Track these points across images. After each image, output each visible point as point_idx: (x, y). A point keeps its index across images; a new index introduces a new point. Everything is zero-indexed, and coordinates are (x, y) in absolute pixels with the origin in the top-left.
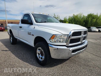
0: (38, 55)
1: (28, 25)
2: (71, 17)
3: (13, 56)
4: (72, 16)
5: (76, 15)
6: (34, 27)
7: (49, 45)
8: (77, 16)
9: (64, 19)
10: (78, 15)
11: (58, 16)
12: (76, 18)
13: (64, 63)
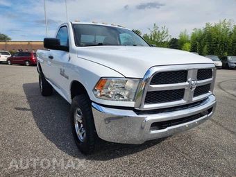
0: (77, 126)
1: (62, 52)
2: (200, 32)
3: (32, 122)
4: (202, 29)
5: (213, 25)
6: (70, 58)
7: (93, 104)
8: (215, 29)
9: (181, 36)
10: (219, 26)
11: (165, 30)
12: (214, 33)
13: (143, 152)
